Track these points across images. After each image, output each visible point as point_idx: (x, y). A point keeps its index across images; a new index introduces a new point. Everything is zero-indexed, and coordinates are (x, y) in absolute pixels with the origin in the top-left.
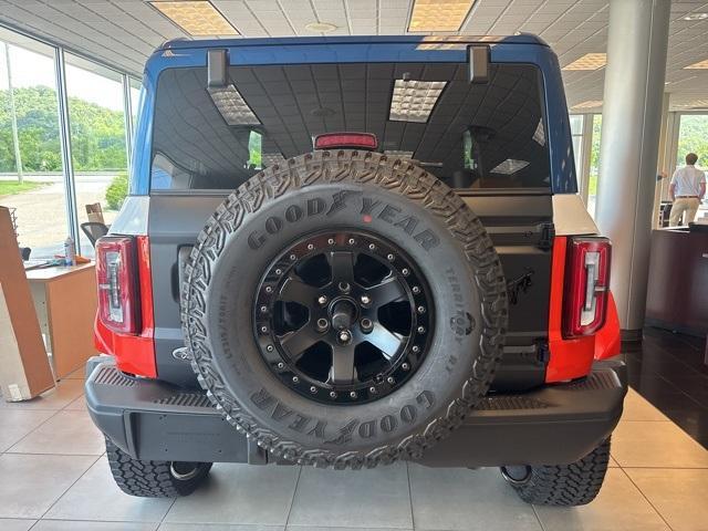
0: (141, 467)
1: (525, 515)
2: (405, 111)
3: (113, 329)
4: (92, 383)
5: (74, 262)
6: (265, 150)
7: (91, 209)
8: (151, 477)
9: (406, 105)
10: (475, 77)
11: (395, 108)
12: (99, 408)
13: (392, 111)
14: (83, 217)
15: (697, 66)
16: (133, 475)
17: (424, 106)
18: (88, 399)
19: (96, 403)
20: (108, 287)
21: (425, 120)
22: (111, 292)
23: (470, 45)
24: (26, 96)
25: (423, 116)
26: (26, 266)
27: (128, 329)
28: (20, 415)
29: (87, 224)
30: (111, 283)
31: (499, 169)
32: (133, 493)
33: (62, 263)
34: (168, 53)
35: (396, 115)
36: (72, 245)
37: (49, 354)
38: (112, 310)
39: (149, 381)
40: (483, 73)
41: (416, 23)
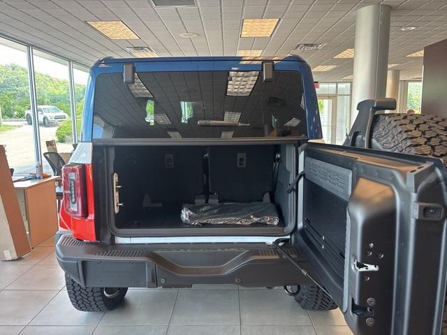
0: (86, 293)
1: (303, 316)
2: (236, 90)
3: (72, 215)
4: (60, 245)
5: (41, 177)
6: (156, 112)
7: (49, 144)
8: (91, 299)
9: (237, 87)
10: (266, 79)
11: (230, 88)
12: (64, 259)
13: (228, 90)
14: (44, 149)
15: (414, 55)
16: (81, 298)
17: (248, 86)
18: (57, 254)
19: (62, 256)
20: (69, 192)
21: (248, 95)
22: (71, 195)
23: (264, 61)
24: (4, 70)
25: (247, 92)
26: (13, 180)
27: (80, 215)
28: (11, 269)
29: (46, 153)
30: (71, 190)
31: (289, 124)
32: (81, 309)
33: (34, 178)
34: (103, 65)
35: (230, 92)
36: (40, 167)
37: (28, 233)
38: (71, 205)
39: (91, 243)
40: (270, 76)
41: (245, 33)
